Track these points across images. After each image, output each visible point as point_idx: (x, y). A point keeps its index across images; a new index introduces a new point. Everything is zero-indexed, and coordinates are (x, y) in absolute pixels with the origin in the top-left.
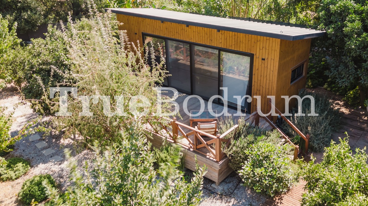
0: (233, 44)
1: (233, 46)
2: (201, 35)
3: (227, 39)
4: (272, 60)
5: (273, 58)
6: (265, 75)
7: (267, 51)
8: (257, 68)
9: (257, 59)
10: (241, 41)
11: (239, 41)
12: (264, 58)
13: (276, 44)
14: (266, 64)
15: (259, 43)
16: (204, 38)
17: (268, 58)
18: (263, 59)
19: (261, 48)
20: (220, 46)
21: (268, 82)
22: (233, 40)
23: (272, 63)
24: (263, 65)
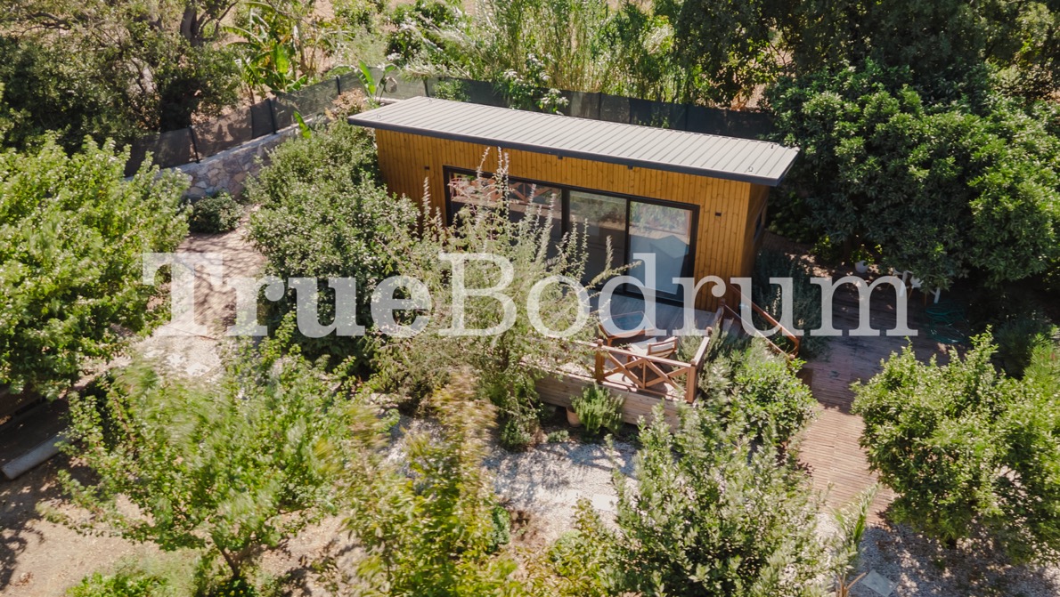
0: (659, 188)
1: (659, 193)
2: (589, 172)
3: (645, 180)
4: (735, 216)
5: (736, 212)
6: (721, 240)
7: (726, 201)
8: (705, 229)
9: (706, 215)
10: (676, 182)
11: (670, 184)
12: (719, 211)
13: (744, 191)
14: (723, 221)
15: (709, 187)
16: (595, 178)
17: (727, 213)
18: (718, 214)
19: (715, 196)
20: (630, 192)
21: (726, 251)
22: (659, 182)
23: (735, 221)
24: (717, 224)
